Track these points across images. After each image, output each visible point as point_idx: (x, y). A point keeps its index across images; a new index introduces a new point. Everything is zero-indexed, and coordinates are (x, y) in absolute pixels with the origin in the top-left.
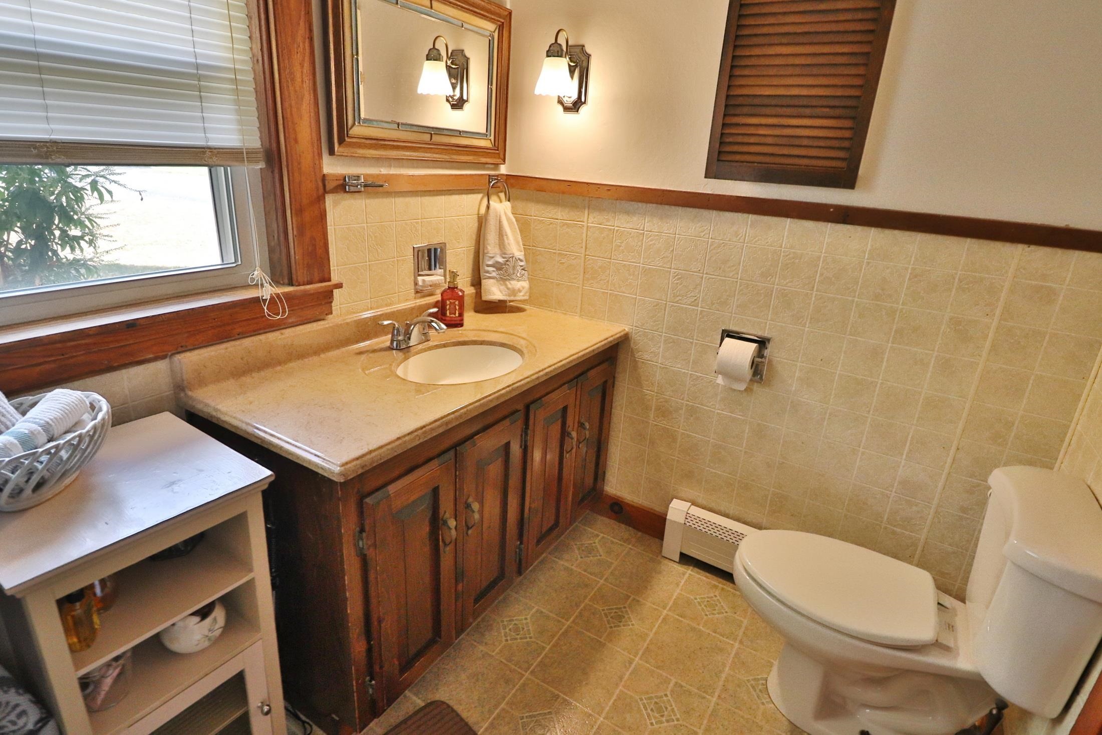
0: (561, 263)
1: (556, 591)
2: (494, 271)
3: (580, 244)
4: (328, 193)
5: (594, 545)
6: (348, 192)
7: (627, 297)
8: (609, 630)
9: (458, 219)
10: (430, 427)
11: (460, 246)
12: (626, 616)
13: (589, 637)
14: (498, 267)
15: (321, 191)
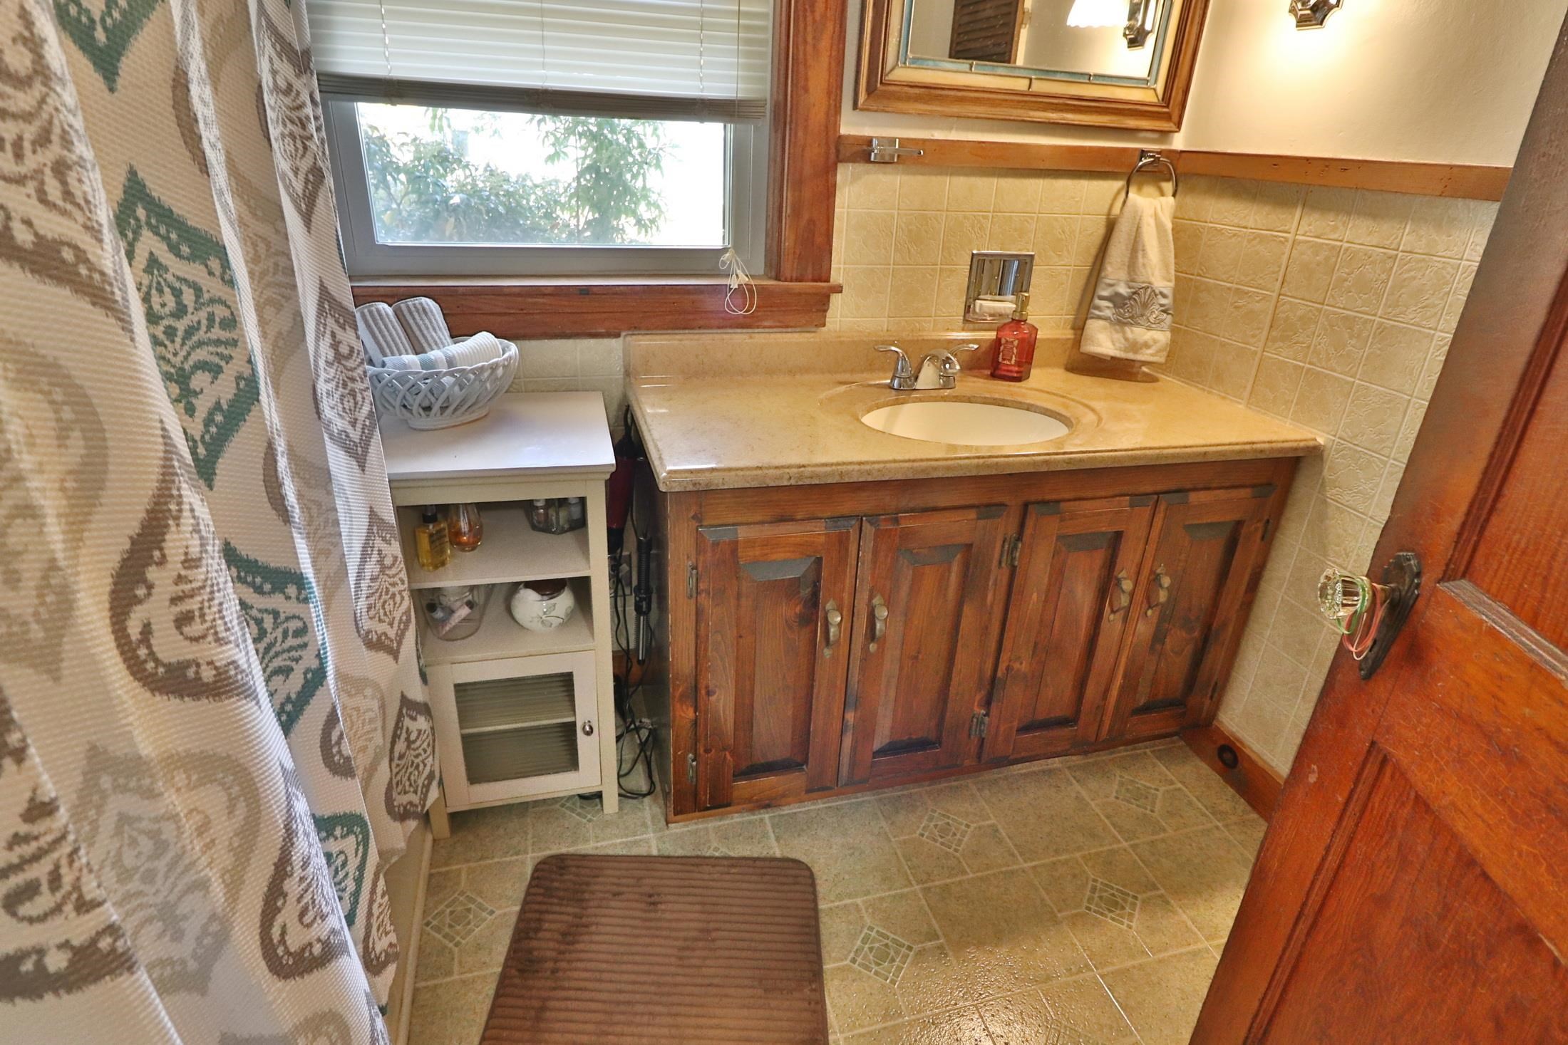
0: (1236, 307)
1: (1040, 817)
2: (1108, 307)
3: (1274, 273)
4: (841, 161)
5: (1153, 791)
6: (874, 162)
7: (1336, 379)
8: (1084, 909)
9: (1065, 219)
10: (813, 469)
11: (1063, 263)
12: (1128, 910)
13: (1043, 900)
14: (1117, 300)
15: (832, 157)
